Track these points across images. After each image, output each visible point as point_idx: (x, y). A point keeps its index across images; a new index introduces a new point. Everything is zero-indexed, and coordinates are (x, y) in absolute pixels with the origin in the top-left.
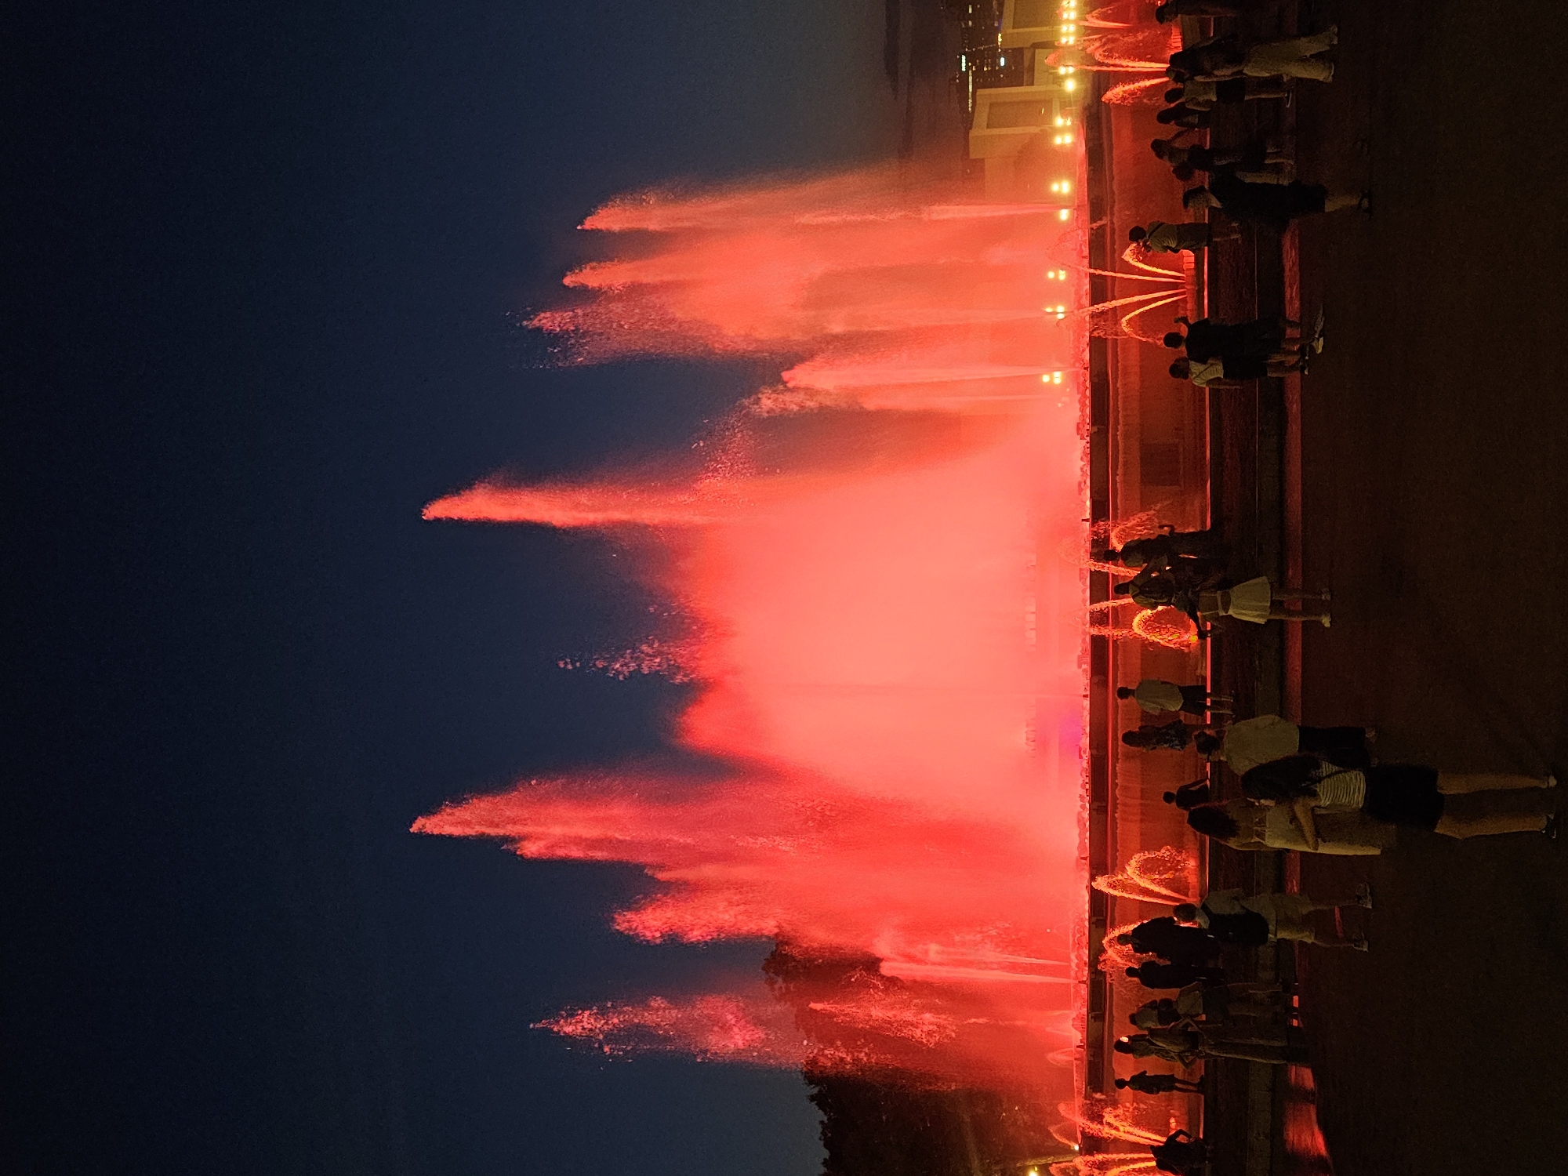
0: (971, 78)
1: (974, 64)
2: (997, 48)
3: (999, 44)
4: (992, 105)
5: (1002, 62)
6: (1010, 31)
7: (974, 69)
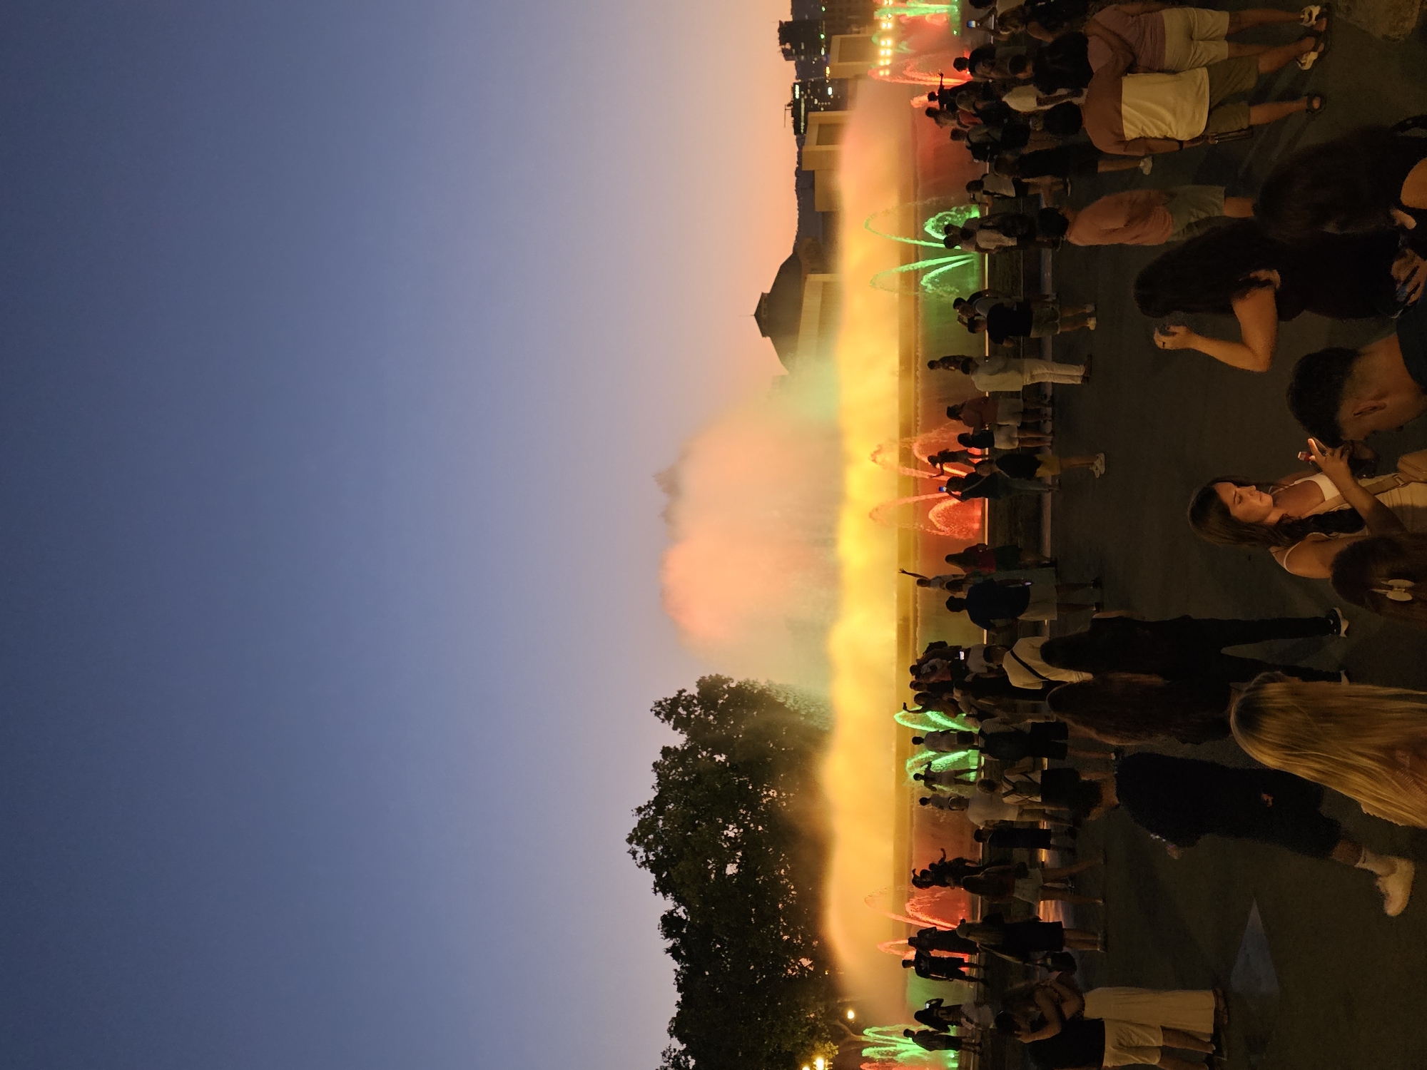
0: (803, 106)
1: (806, 92)
2: (826, 79)
3: (827, 76)
4: (820, 126)
5: (830, 91)
6: (836, 64)
7: (806, 97)
